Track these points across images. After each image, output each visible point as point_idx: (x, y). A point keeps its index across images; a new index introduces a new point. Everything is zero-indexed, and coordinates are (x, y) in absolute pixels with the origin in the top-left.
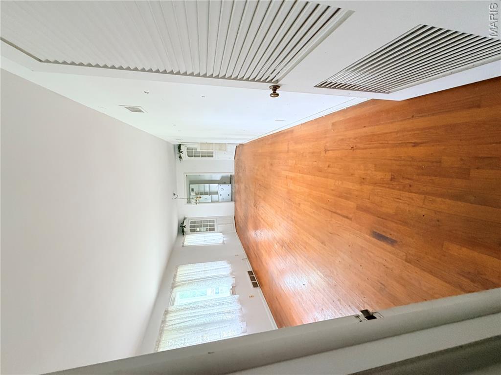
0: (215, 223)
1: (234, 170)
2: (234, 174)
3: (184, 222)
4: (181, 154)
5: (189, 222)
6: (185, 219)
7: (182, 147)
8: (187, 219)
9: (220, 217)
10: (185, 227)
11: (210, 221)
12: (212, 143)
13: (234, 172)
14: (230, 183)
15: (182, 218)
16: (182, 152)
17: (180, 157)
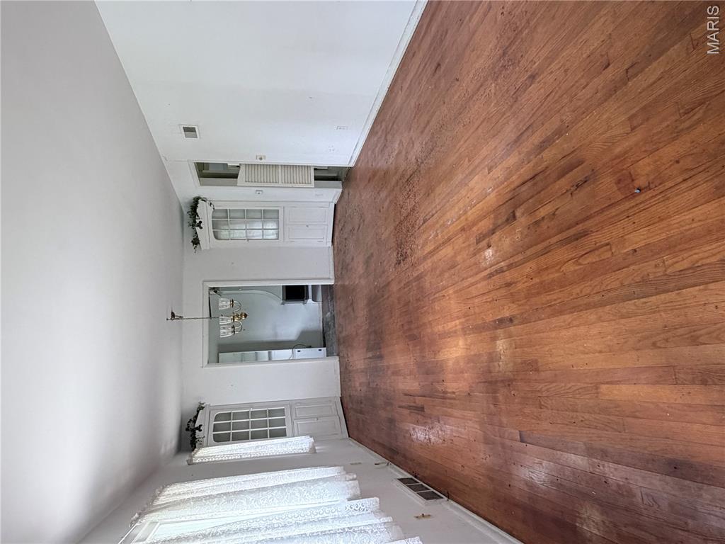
0: (287, 417)
1: (332, 272)
2: (332, 282)
3: (196, 417)
4: (198, 229)
5: (213, 418)
6: (201, 408)
7: (200, 209)
8: (206, 410)
9: (300, 402)
10: (199, 428)
11: (271, 413)
12: (276, 166)
13: (332, 275)
14: (324, 346)
15: (191, 405)
16: (199, 225)
17: (196, 242)
